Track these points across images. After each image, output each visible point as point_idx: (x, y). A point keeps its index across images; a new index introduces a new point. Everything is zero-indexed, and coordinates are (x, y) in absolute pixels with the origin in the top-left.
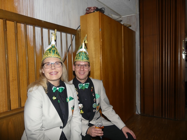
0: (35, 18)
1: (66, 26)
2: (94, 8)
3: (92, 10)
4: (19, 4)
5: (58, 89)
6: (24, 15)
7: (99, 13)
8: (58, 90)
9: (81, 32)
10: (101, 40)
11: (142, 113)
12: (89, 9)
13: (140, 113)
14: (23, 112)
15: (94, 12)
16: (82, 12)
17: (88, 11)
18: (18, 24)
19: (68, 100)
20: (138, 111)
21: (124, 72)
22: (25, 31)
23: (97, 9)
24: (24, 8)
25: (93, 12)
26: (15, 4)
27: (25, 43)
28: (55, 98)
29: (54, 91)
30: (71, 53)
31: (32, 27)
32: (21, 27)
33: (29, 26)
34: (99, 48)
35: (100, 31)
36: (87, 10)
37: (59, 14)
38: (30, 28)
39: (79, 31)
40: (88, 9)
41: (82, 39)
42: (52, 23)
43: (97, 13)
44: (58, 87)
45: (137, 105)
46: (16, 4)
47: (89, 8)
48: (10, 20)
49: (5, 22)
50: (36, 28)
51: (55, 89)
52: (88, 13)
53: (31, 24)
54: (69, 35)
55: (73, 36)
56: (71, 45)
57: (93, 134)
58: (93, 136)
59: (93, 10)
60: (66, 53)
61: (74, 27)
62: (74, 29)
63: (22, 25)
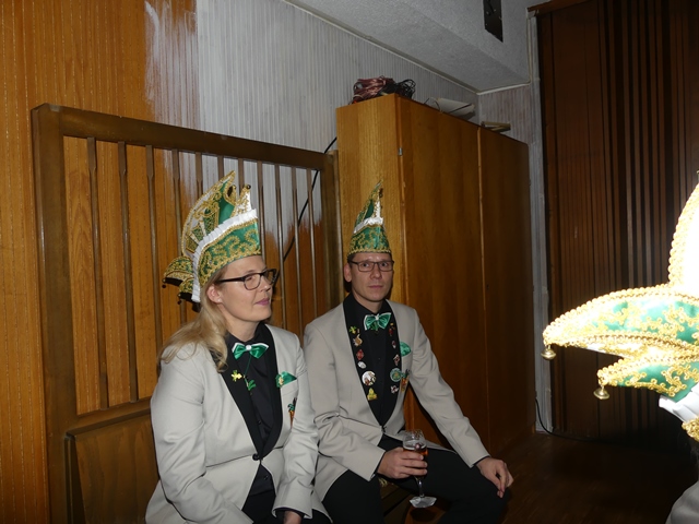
0: (202, 129)
1: (292, 146)
2: (379, 81)
3: (373, 88)
4: (158, 92)
5: (249, 348)
6: (172, 124)
7: (396, 97)
8: (248, 352)
9: (340, 160)
10: (404, 185)
11: (558, 427)
12: (364, 86)
13: (549, 428)
14: (148, 413)
15: (379, 95)
16: (343, 96)
17: (362, 92)
18: (157, 151)
19: (280, 381)
20: (544, 422)
21: (487, 286)
22: (174, 171)
23: (389, 86)
24: (171, 103)
25: (376, 96)
26: (147, 94)
27: (173, 204)
28: (239, 376)
29: (237, 357)
30: (307, 227)
31: (193, 156)
32: (164, 160)
33: (186, 155)
34: (398, 209)
35: (399, 156)
36: (357, 91)
37: (270, 108)
38: (188, 158)
39: (332, 156)
40: (360, 86)
41: (341, 180)
42: (250, 138)
43: (389, 99)
44: (250, 343)
45: (538, 398)
46: (151, 95)
47: (365, 83)
48: (134, 143)
49: (123, 150)
50: (204, 157)
51: (240, 349)
52: (359, 100)
53: (189, 149)
54: (301, 173)
55: (314, 173)
56: (308, 201)
57: (397, 468)
58: (397, 475)
59: (378, 87)
60: (293, 228)
61: (317, 144)
62: (316, 150)
63: (167, 154)
